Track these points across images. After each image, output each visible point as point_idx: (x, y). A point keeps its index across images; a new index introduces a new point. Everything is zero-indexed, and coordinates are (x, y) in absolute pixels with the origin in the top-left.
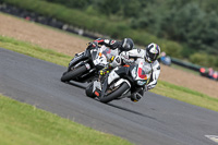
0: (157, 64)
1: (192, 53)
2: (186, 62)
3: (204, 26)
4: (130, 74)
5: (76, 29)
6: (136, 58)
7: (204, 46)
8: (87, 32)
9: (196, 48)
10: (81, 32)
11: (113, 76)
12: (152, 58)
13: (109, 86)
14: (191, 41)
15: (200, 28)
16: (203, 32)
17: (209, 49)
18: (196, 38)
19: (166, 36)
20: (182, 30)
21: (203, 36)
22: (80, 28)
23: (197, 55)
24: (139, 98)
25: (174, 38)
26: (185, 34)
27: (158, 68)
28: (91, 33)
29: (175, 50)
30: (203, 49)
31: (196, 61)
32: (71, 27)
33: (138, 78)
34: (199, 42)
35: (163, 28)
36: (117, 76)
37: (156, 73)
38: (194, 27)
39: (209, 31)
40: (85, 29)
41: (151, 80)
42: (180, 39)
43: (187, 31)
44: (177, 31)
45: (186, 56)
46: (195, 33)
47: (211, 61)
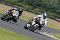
0: (46, 19)
1: (34, 9)
2: (33, 11)
3: (38, 1)
4: (39, 23)
5: (3, 3)
6: (40, 17)
7: (38, 7)
8: (6, 3)
9: (35, 7)
10: (4, 3)
11: (34, 23)
12: (45, 17)
13: (33, 26)
14: (34, 5)
15: (37, 2)
16: (38, 3)
17: (39, 8)
18: (35, 5)
19: (27, 4)
20: (31, 2)
21: (38, 4)
22: (4, 2)
23: (36, 9)
24: (41, 29)
25: (29, 5)
26: (32, 3)
27: (47, 20)
28: (7, 4)
29: (30, 8)
30: (37, 8)
31: (36, 11)
32: (1, 2)
33: (42, 24)
34: (36, 6)
35: (26, 2)
36: (35, 23)
37: (46, 22)
38: (35, 2)
39: (39, 2)
40: (5, 2)
41: (45, 24)
42: (31, 5)
43: (33, 3)
44: (30, 3)
45: (33, 10)
46: (35, 3)
47: (40, 11)
